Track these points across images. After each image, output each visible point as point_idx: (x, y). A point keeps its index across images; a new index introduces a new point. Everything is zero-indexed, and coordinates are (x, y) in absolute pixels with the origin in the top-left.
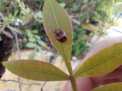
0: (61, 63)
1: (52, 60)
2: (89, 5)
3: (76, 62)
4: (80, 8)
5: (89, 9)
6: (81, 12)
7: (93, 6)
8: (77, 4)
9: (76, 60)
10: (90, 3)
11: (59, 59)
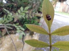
0: (29, 37)
1: (24, 37)
2: (37, 4)
3: (36, 34)
4: (32, 6)
5: (37, 6)
6: (33, 8)
7: (39, 4)
8: (30, 4)
9: (36, 33)
10: (37, 3)
11: (27, 35)
